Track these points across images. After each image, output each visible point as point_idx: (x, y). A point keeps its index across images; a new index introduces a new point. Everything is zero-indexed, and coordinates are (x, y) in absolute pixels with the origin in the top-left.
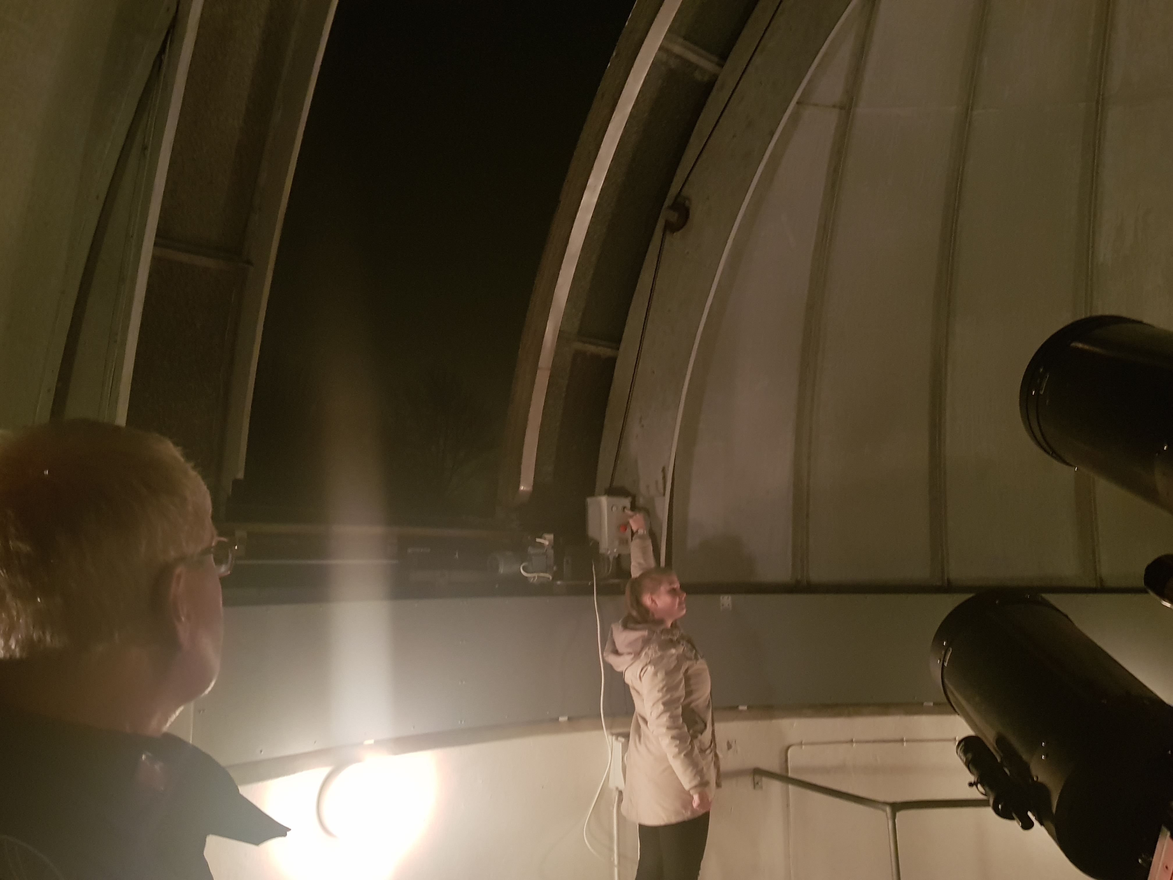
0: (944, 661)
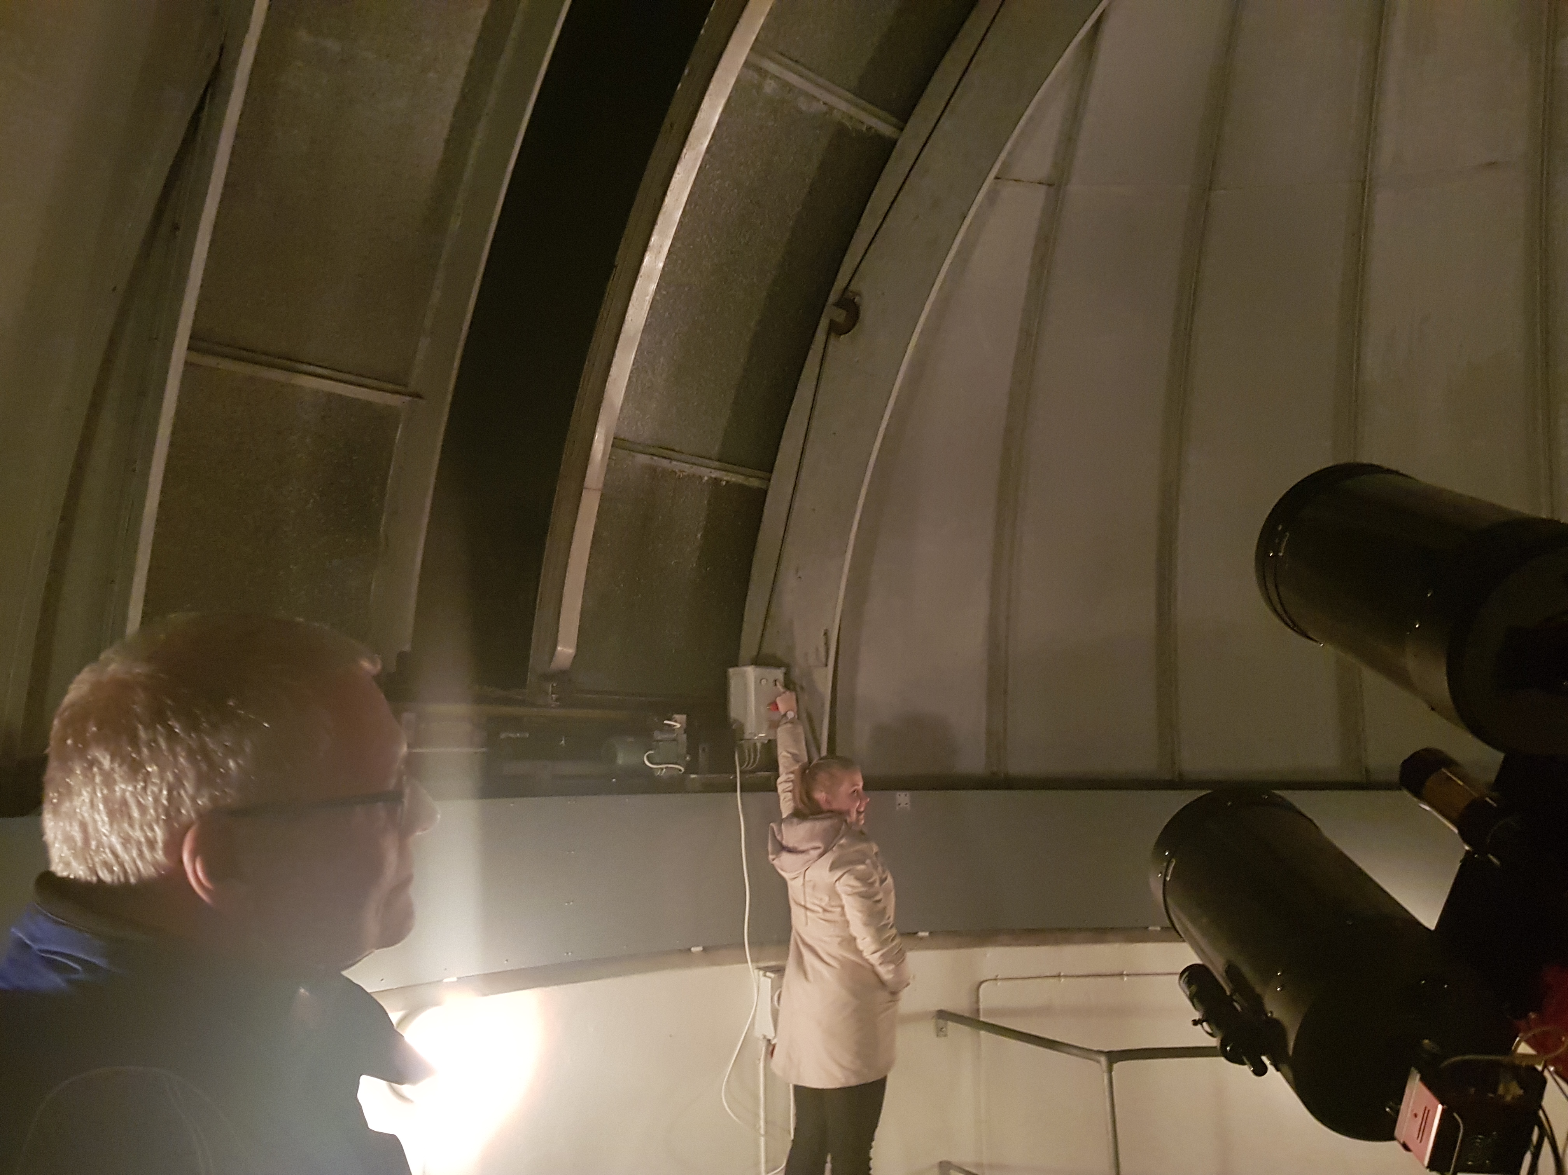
0: (1166, 876)
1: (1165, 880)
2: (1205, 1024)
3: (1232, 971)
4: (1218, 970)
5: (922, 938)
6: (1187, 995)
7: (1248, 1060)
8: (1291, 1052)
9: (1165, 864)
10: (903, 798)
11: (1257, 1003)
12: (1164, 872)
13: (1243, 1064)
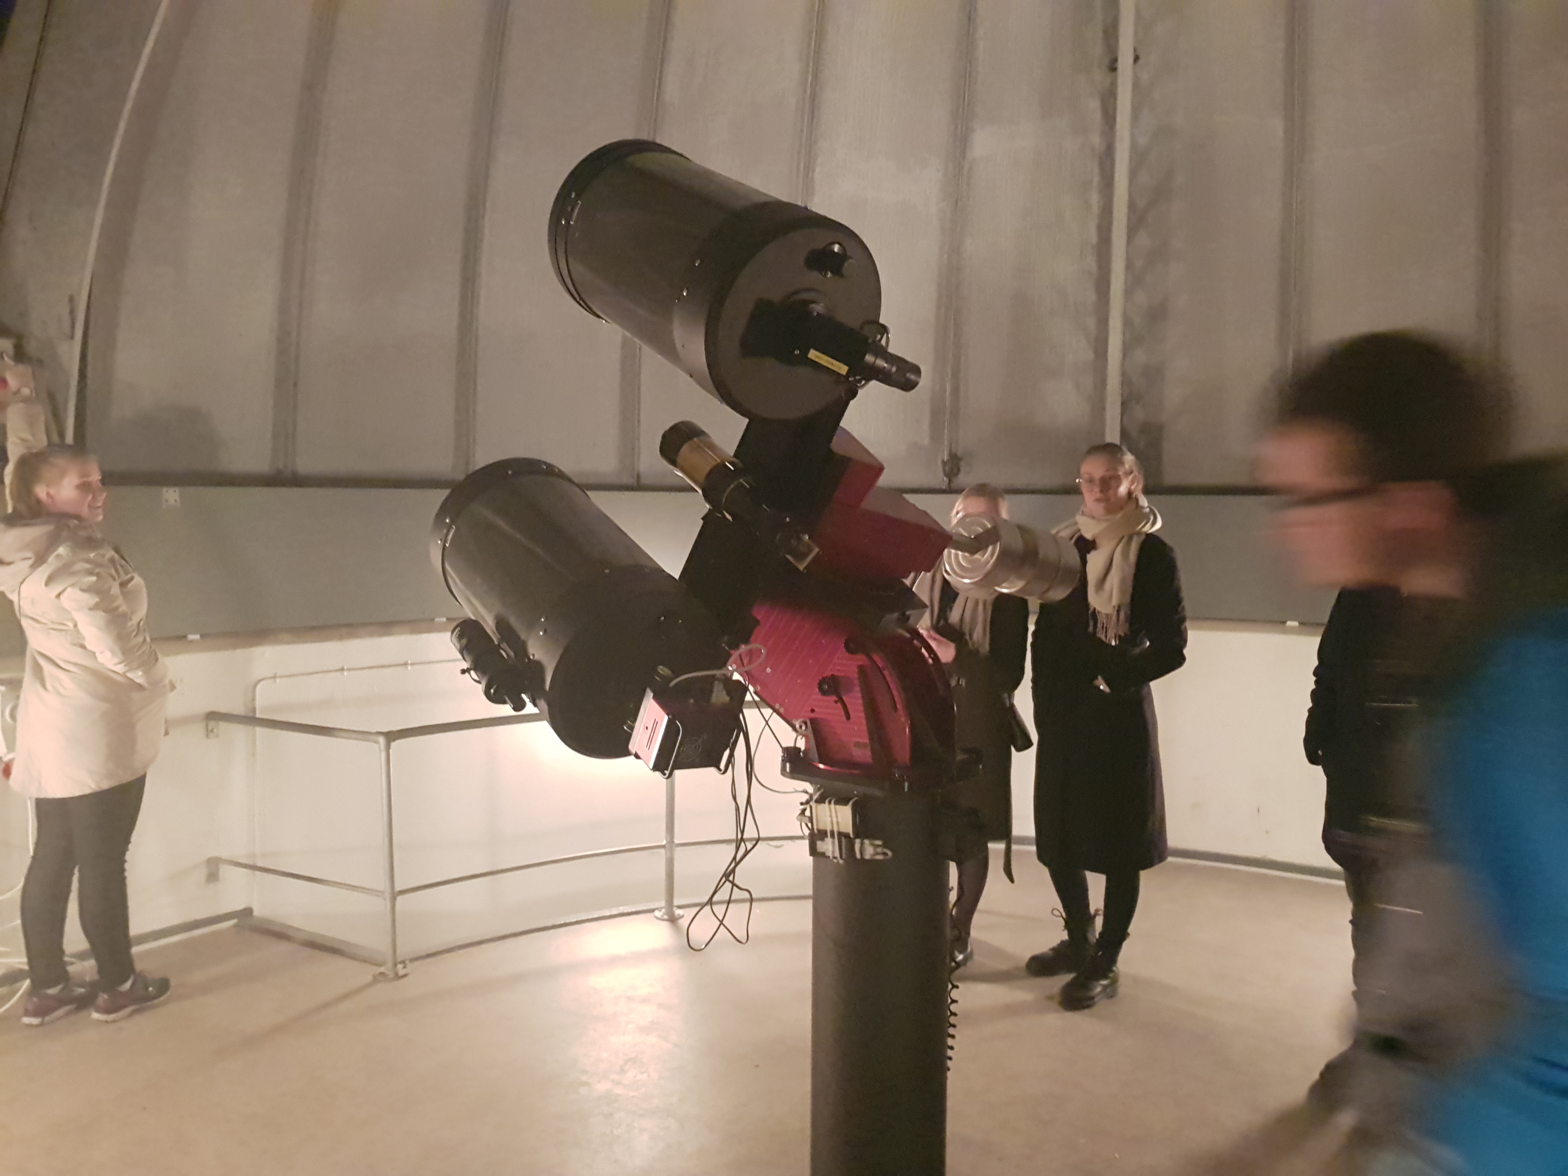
0: (445, 541)
1: (444, 546)
2: (472, 672)
3: (502, 624)
4: (489, 624)
5: (192, 641)
6: (457, 649)
7: (509, 699)
8: (547, 687)
9: (445, 531)
10: (171, 495)
11: (521, 649)
12: (443, 540)
13: (504, 702)
